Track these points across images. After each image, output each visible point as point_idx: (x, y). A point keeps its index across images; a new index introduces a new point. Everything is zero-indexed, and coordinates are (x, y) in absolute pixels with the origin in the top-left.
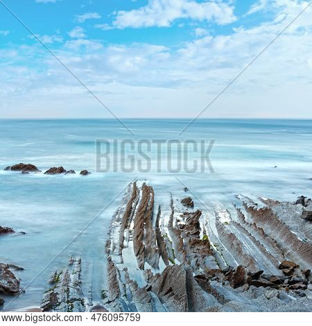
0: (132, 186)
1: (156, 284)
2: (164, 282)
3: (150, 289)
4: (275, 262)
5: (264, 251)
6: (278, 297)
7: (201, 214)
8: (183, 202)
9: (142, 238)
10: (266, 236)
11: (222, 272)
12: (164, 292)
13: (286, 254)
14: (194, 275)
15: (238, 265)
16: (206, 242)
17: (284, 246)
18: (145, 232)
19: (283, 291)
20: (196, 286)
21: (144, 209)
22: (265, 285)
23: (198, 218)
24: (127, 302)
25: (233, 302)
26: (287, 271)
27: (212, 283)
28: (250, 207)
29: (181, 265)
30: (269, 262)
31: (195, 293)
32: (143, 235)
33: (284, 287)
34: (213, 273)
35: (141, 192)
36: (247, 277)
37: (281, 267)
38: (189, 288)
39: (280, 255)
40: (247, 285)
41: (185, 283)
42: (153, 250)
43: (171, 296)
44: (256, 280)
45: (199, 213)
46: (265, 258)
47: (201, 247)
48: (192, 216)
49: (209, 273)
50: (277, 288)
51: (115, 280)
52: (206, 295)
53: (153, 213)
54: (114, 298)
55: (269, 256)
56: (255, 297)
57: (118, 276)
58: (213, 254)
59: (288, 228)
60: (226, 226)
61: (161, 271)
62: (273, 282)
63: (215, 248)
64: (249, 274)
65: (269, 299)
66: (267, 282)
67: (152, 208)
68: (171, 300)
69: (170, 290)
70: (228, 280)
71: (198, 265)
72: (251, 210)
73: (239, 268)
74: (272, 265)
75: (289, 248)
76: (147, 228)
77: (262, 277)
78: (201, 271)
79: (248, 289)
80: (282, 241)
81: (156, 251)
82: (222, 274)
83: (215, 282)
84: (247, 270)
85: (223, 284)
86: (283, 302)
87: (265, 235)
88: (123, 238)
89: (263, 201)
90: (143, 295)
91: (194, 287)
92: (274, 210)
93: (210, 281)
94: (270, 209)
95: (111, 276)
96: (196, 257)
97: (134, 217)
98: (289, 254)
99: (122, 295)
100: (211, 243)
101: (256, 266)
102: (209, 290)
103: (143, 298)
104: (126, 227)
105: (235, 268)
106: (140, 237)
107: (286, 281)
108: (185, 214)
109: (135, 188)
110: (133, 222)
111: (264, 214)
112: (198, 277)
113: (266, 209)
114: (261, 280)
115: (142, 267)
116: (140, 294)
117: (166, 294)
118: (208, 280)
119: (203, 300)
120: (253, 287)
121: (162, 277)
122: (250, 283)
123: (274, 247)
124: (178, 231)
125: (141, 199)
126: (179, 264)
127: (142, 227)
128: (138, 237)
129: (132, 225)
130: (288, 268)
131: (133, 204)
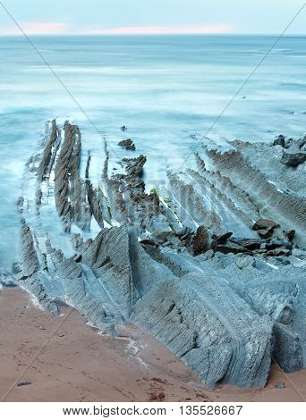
0: (50, 125)
1: (88, 254)
2: (98, 250)
3: (79, 260)
4: (247, 220)
5: (232, 207)
6: (254, 266)
7: (145, 160)
8: (120, 144)
9: (66, 194)
10: (235, 187)
11: (177, 235)
12: (99, 263)
13: (261, 210)
14: (140, 240)
15: (197, 226)
16: (154, 197)
17: (259, 201)
18: (70, 186)
19: (259, 258)
20: (143, 254)
21: (68, 155)
22: (235, 251)
23: (141, 166)
24: (50, 278)
25: (194, 273)
26: (264, 232)
27: (164, 250)
28: (212, 151)
29: (121, 227)
30: (239, 221)
31: (141, 263)
32: (67, 190)
33: (261, 253)
34: (164, 237)
35: (63, 133)
36: (210, 241)
37: (256, 228)
38: (133, 256)
39: (254, 212)
40: (211, 252)
41: (127, 250)
42: (83, 209)
43: (109, 267)
44: (223, 244)
45: (142, 160)
46: (234, 216)
47: (147, 204)
48: (133, 163)
49: (159, 237)
50: (252, 255)
51: (32, 248)
52: (157, 266)
53: (79, 160)
54: (31, 272)
55: (239, 213)
56: (223, 267)
57: (35, 244)
58: (163, 213)
59: (263, 177)
60: (179, 175)
61: (94, 236)
62: (246, 247)
63: (166, 205)
64: (214, 237)
65: (241, 269)
66: (238, 247)
67: (79, 154)
68: (110, 272)
69: (108, 260)
70: (185, 245)
71: (144, 227)
72: (213, 154)
73: (200, 229)
74: (243, 225)
75: (266, 202)
76: (72, 180)
77: (231, 241)
78: (148, 234)
79: (213, 256)
80: (256, 194)
81: (86, 209)
82: (177, 239)
83: (168, 248)
84: (211, 232)
85: (179, 251)
86: (260, 272)
87: (233, 187)
88: (40, 194)
89: (229, 142)
90: (71, 268)
91: (140, 256)
92: (244, 153)
93: (161, 248)
94: (239, 153)
95: (26, 243)
96: (140, 216)
97: (54, 166)
98: (265, 211)
99: (42, 268)
100: (161, 199)
101: (222, 227)
102: (160, 259)
103: (71, 272)
104: (44, 179)
105: (195, 230)
106: (63, 192)
107: (263, 245)
108: (124, 160)
109: (55, 128)
110: (53, 172)
111: (231, 159)
112: (144, 242)
113: (234, 153)
114: (229, 245)
115: (67, 230)
116: (67, 266)
117: (102, 265)
118: (157, 246)
119: (153, 271)
120: (219, 253)
121: (96, 243)
122: (215, 249)
123: (245, 202)
124: (114, 183)
125: (62, 142)
126: (118, 225)
127: (65, 178)
128: (60, 191)
129: (52, 175)
130: (264, 228)
131: (53, 148)
